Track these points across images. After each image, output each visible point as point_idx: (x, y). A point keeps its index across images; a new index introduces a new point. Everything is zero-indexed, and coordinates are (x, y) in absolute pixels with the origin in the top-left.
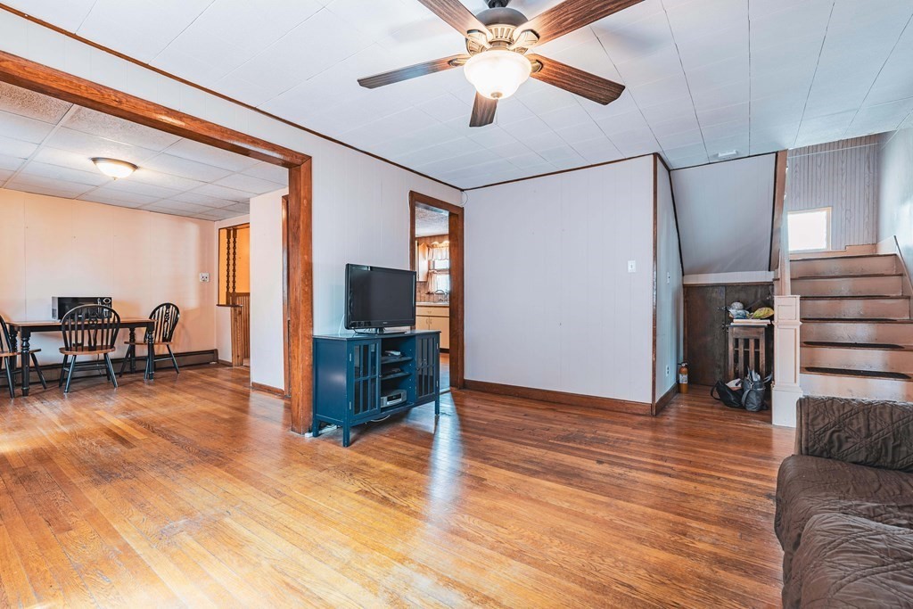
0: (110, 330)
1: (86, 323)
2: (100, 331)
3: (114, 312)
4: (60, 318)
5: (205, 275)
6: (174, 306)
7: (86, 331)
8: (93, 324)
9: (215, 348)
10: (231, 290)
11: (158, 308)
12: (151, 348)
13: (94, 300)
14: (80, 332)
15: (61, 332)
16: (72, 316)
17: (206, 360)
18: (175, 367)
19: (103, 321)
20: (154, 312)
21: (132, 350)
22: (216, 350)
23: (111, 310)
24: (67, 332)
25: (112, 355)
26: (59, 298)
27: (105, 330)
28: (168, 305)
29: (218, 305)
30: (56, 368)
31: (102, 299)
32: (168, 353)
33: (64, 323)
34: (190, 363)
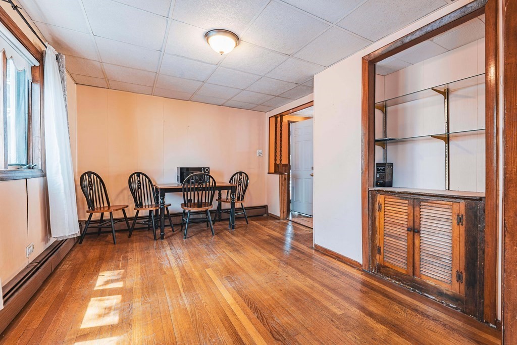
0: (210, 192)
1: (196, 186)
2: (204, 192)
3: (212, 178)
4: (182, 182)
5: (260, 151)
6: (245, 173)
7: (196, 192)
8: (200, 187)
9: (266, 204)
10: (278, 162)
11: (234, 175)
12: (233, 204)
13: (199, 169)
14: (192, 193)
15: (182, 193)
16: (188, 181)
17: (261, 213)
18: (245, 217)
19: (206, 185)
20: (232, 178)
21: (220, 205)
22: (267, 206)
23: (210, 176)
24: (185, 193)
25: (210, 208)
26: (181, 168)
27: (207, 192)
28: (241, 173)
29: (269, 173)
30: (179, 216)
31: (204, 168)
32: (241, 206)
33: (184, 186)
34: (252, 215)
